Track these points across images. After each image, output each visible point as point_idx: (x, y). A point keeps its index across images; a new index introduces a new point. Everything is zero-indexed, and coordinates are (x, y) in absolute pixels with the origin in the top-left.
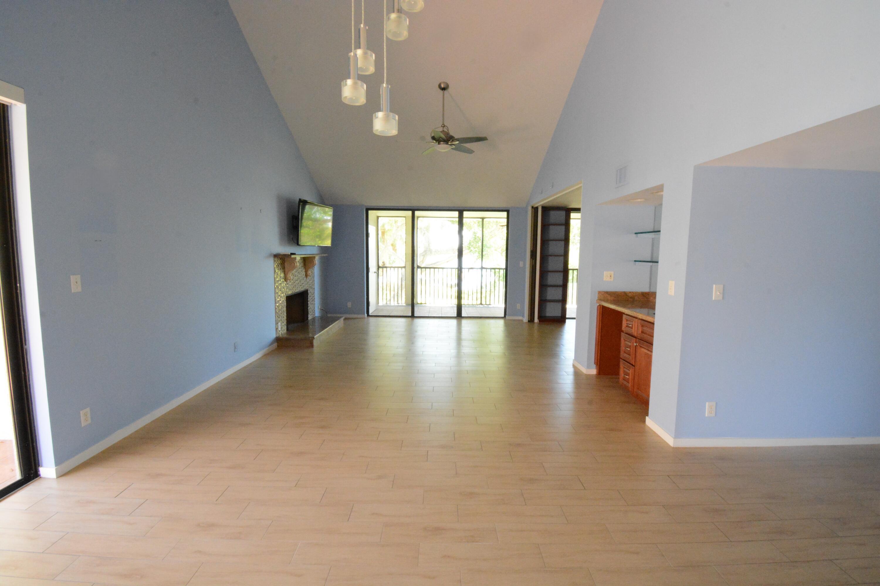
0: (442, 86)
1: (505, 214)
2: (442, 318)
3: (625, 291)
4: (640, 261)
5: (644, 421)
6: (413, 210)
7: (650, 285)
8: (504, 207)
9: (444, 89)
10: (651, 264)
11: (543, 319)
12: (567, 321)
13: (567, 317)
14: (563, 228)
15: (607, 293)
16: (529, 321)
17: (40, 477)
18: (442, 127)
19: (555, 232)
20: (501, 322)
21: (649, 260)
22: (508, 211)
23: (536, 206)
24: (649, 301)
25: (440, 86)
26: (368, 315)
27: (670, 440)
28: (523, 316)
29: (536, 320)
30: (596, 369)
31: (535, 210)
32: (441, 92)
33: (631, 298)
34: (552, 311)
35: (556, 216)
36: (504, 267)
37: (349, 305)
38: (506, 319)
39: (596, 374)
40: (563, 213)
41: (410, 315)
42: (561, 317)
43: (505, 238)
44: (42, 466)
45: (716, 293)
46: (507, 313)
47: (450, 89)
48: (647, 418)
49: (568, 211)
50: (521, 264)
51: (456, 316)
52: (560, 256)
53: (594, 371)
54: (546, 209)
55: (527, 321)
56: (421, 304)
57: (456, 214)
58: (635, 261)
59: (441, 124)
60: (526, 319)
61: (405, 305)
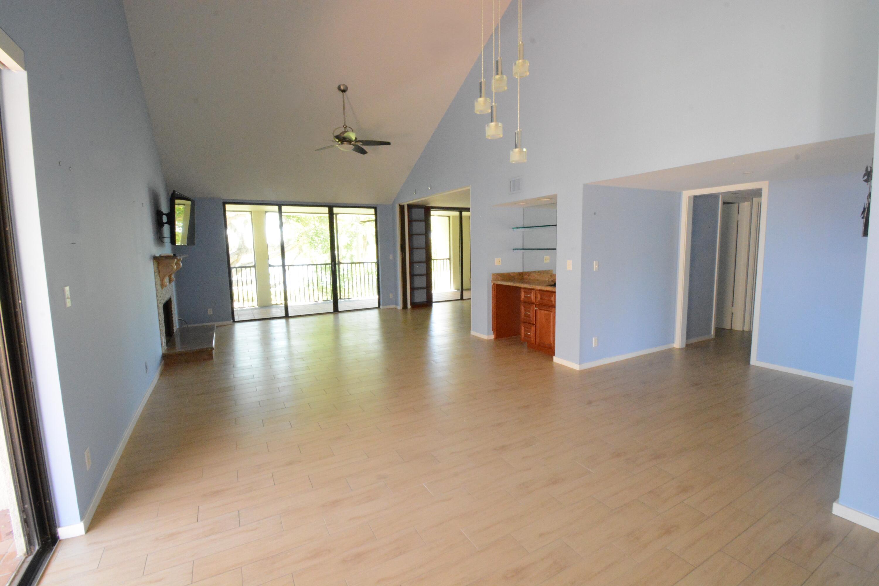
0: (342, 88)
1: (372, 211)
2: (316, 315)
3: (509, 272)
4: (518, 249)
5: (552, 360)
6: (280, 205)
7: (523, 267)
8: (374, 205)
9: (344, 91)
10: (523, 250)
11: (415, 306)
12: (434, 304)
13: (433, 301)
14: (423, 224)
15: (498, 274)
16: (403, 308)
17: (59, 540)
18: (344, 127)
19: (419, 227)
20: (376, 313)
21: (521, 248)
22: (375, 208)
23: (403, 204)
24: (523, 278)
25: (339, 88)
26: (234, 322)
27: (576, 367)
28: (396, 304)
29: (409, 306)
30: (494, 334)
31: (402, 207)
32: (341, 93)
33: (512, 277)
34: (420, 297)
35: (419, 213)
36: (376, 260)
37: (210, 312)
38: (380, 308)
39: (494, 339)
40: (422, 211)
41: (284, 315)
42: (427, 302)
43: (374, 234)
44: (59, 527)
45: (595, 267)
46: (381, 303)
47: (347, 93)
48: (554, 357)
49: (427, 210)
50: (391, 257)
51: (332, 311)
52: (422, 248)
53: (492, 337)
54: (410, 207)
55: (402, 308)
56: (277, 304)
57: (326, 210)
58: (514, 249)
59: (343, 124)
60: (400, 307)
61: (257, 307)
